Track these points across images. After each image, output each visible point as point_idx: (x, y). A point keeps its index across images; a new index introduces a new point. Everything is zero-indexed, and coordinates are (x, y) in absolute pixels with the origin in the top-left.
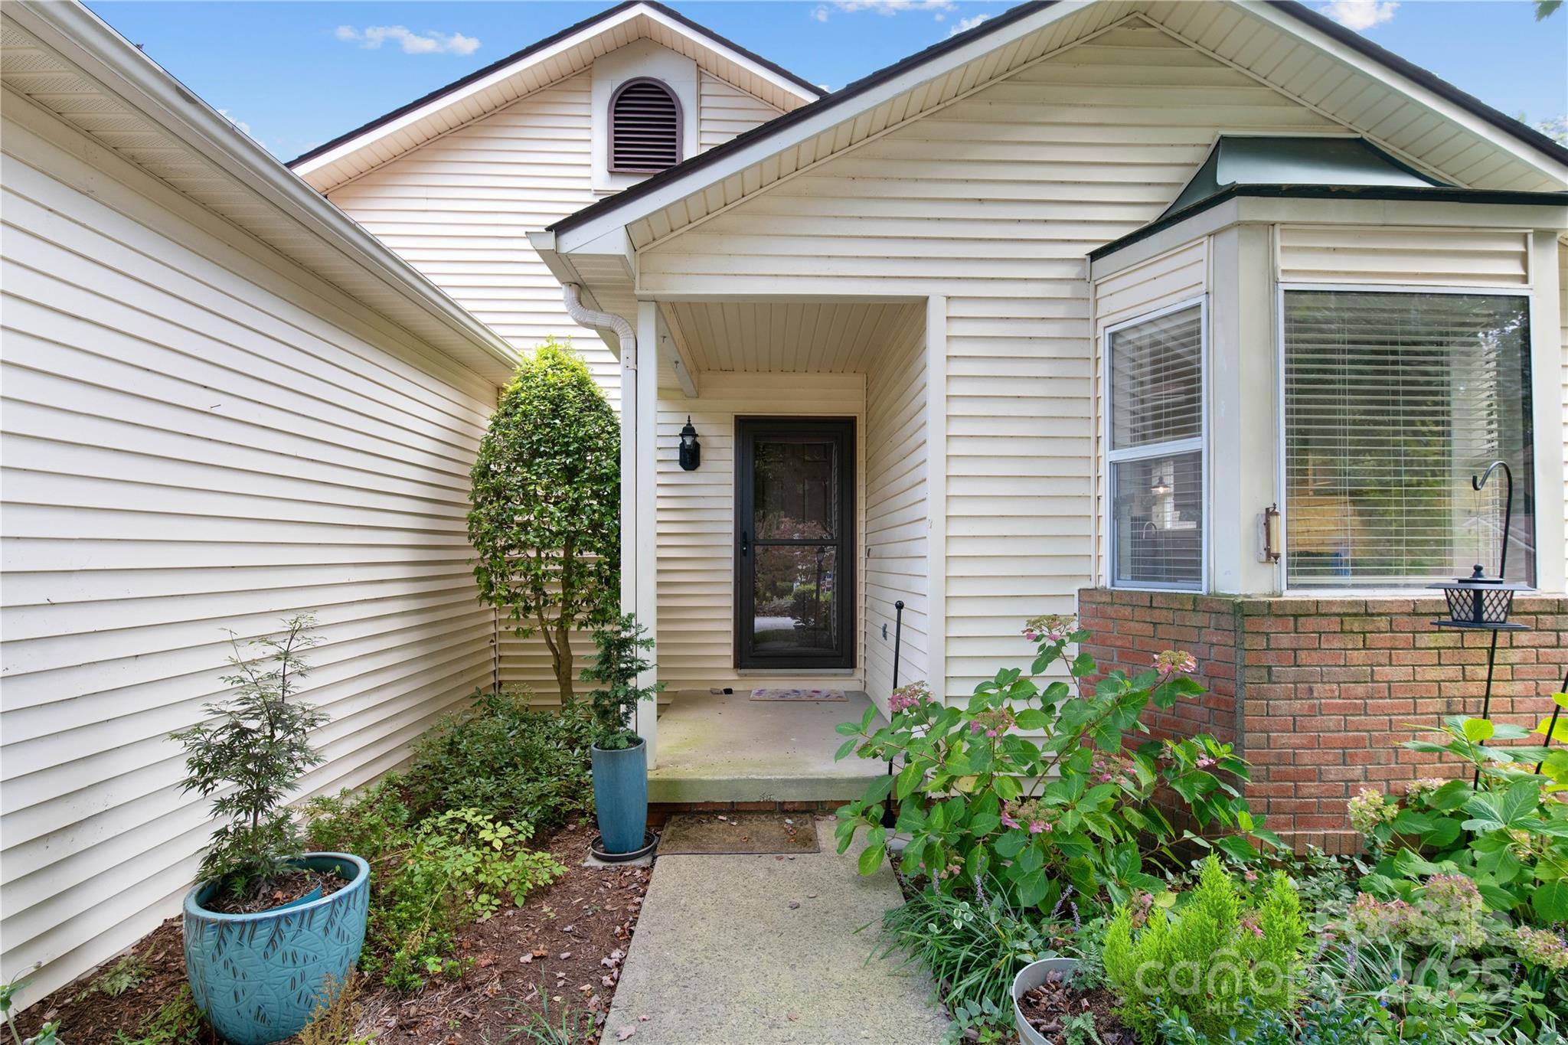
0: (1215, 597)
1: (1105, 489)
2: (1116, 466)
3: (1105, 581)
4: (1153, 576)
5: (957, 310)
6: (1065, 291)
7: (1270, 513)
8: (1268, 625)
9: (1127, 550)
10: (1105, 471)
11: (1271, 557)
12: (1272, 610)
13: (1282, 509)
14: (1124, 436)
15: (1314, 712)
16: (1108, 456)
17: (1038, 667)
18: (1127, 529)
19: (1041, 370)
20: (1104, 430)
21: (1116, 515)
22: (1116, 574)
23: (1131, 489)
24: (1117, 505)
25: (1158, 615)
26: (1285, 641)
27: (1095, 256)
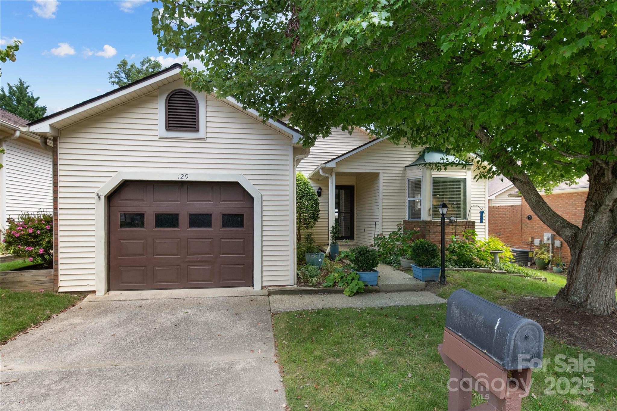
0: (423, 221)
1: (407, 204)
2: (409, 201)
3: (407, 219)
4: (415, 218)
5: (384, 175)
6: (401, 172)
7: (430, 209)
8: (430, 225)
9: (410, 214)
10: (407, 201)
11: (430, 215)
12: (430, 222)
13: (432, 208)
14: (411, 195)
15: (435, 237)
16: (408, 199)
17: (399, 231)
18: (411, 211)
19: (397, 188)
20: (407, 195)
21: (409, 209)
22: (409, 218)
23: (412, 204)
24: (409, 207)
25: (415, 224)
26: (432, 227)
27: (406, 167)
